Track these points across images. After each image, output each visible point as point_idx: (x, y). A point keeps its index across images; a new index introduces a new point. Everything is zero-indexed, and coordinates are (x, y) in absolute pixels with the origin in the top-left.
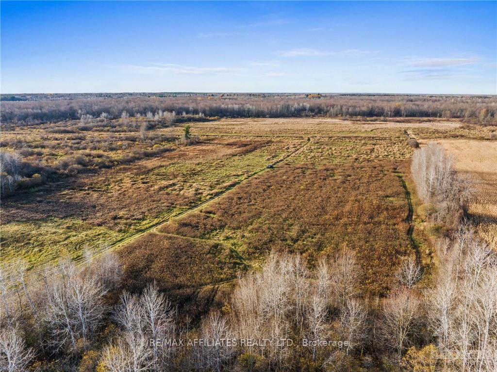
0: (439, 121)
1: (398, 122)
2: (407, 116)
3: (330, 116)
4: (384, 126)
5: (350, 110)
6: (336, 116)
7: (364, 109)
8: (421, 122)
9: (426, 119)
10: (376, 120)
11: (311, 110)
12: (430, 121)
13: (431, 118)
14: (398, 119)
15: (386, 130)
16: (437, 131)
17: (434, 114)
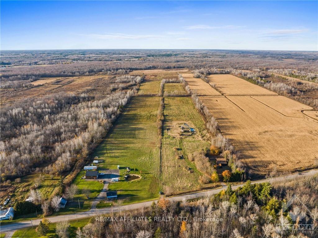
1: (175, 70)
2: (177, 68)
10: (170, 70)
12: (182, 70)
15: (173, 72)
17: (183, 67)
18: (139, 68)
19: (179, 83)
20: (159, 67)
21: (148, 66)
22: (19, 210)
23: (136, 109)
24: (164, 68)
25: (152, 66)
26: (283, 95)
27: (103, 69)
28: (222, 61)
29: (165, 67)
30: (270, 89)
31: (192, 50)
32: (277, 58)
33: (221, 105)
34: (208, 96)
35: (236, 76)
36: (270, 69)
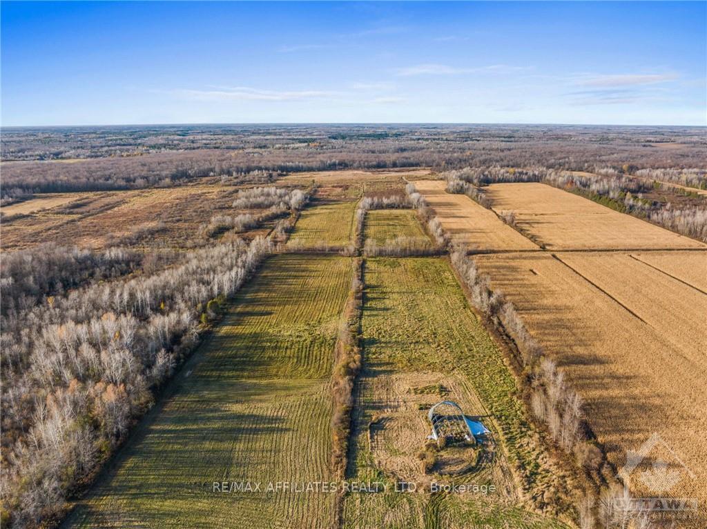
0: (419, 170)
1: (396, 172)
2: (401, 167)
3: (355, 169)
4: (389, 175)
5: (366, 164)
6: (357, 168)
7: (374, 163)
8: (409, 171)
9: (412, 168)
10: (383, 171)
11: (340, 164)
12: (414, 170)
13: (415, 168)
14: (396, 169)
15: (392, 177)
16: (416, 177)
17: (417, 165)
18: (305, 165)
19: (409, 208)
20: (355, 165)
21: (329, 162)
23: (269, 309)
27: (212, 170)
28: (509, 150)
29: (371, 164)
32: (638, 141)
33: (553, 293)
34: (500, 255)
35: (559, 187)
36: (643, 168)
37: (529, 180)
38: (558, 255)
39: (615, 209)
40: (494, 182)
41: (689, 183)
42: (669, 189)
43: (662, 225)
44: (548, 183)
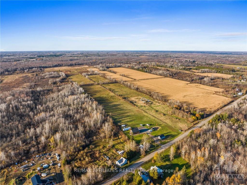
0: (84, 66)
18: (48, 66)
19: (96, 75)
20: (64, 65)
21: (54, 64)
22: (129, 157)
23: (96, 94)
24: (68, 66)
25: (57, 64)
26: (168, 77)
27: (17, 69)
28: (105, 59)
29: (68, 64)
30: (156, 74)
31: (68, 51)
32: (135, 56)
33: (144, 86)
34: (128, 82)
35: (127, 68)
36: (142, 63)
37: (118, 67)
38: (139, 81)
39: (143, 72)
40: (110, 68)
41: (154, 66)
42: (151, 67)
43: (154, 74)
44: (123, 67)
